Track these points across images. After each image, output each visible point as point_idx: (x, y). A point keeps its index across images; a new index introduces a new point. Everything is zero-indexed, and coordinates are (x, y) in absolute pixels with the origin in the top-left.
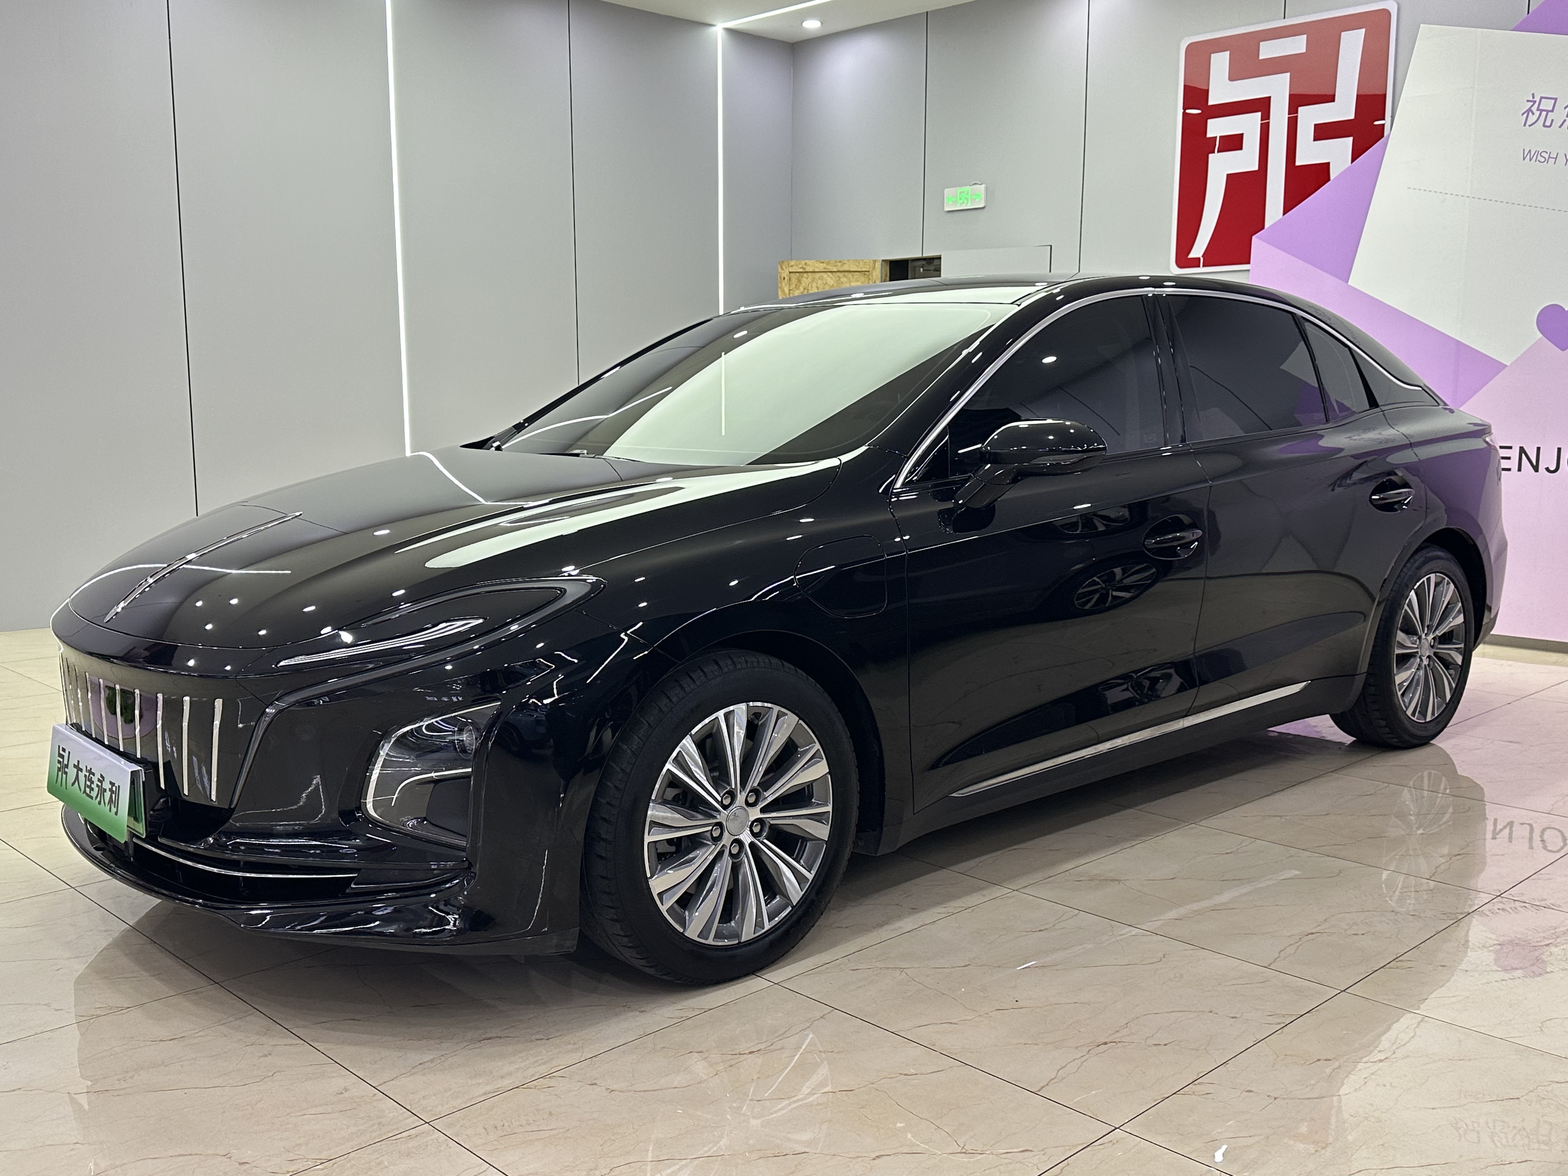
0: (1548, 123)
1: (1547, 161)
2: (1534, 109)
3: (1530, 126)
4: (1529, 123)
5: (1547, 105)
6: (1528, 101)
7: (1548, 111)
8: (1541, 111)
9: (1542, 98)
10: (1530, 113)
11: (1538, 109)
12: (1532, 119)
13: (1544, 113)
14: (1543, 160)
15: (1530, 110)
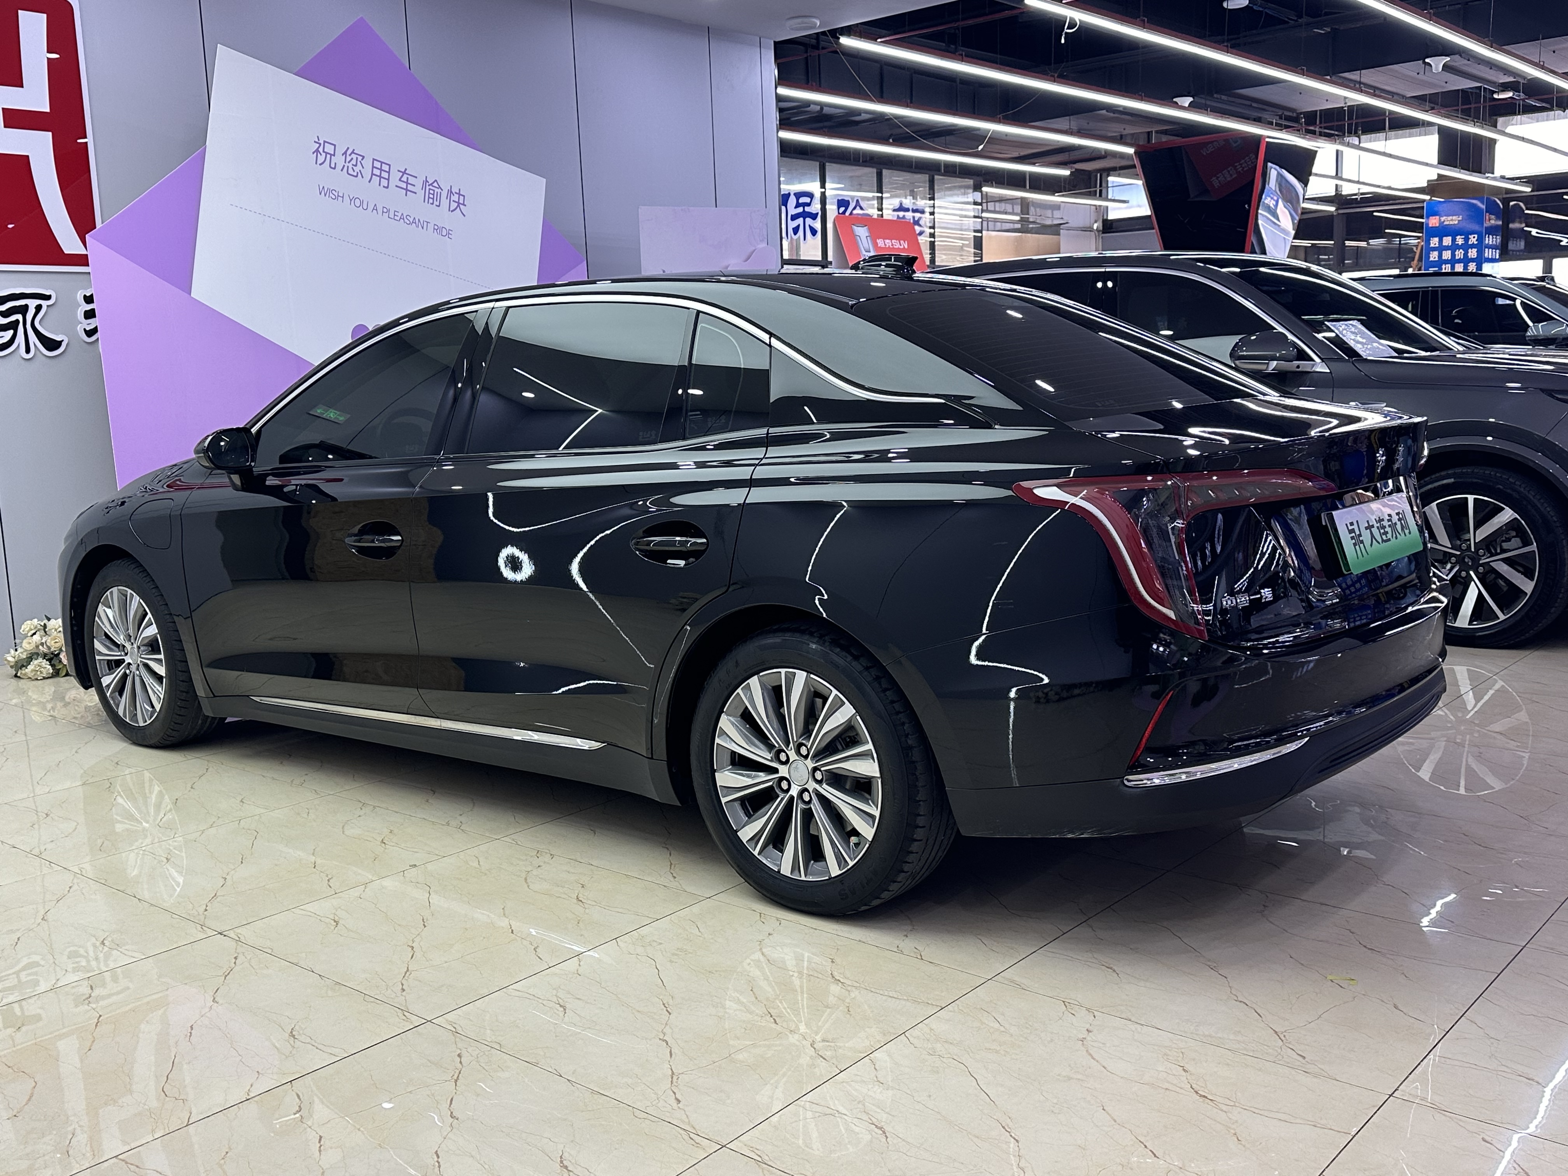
0: (333, 166)
1: (336, 198)
2: (321, 150)
3: (320, 164)
4: (318, 163)
5: (329, 149)
6: (315, 142)
7: (331, 155)
8: (327, 153)
9: (325, 142)
10: (319, 154)
11: (324, 152)
12: (321, 159)
13: (328, 156)
14: (334, 197)
15: (317, 151)
